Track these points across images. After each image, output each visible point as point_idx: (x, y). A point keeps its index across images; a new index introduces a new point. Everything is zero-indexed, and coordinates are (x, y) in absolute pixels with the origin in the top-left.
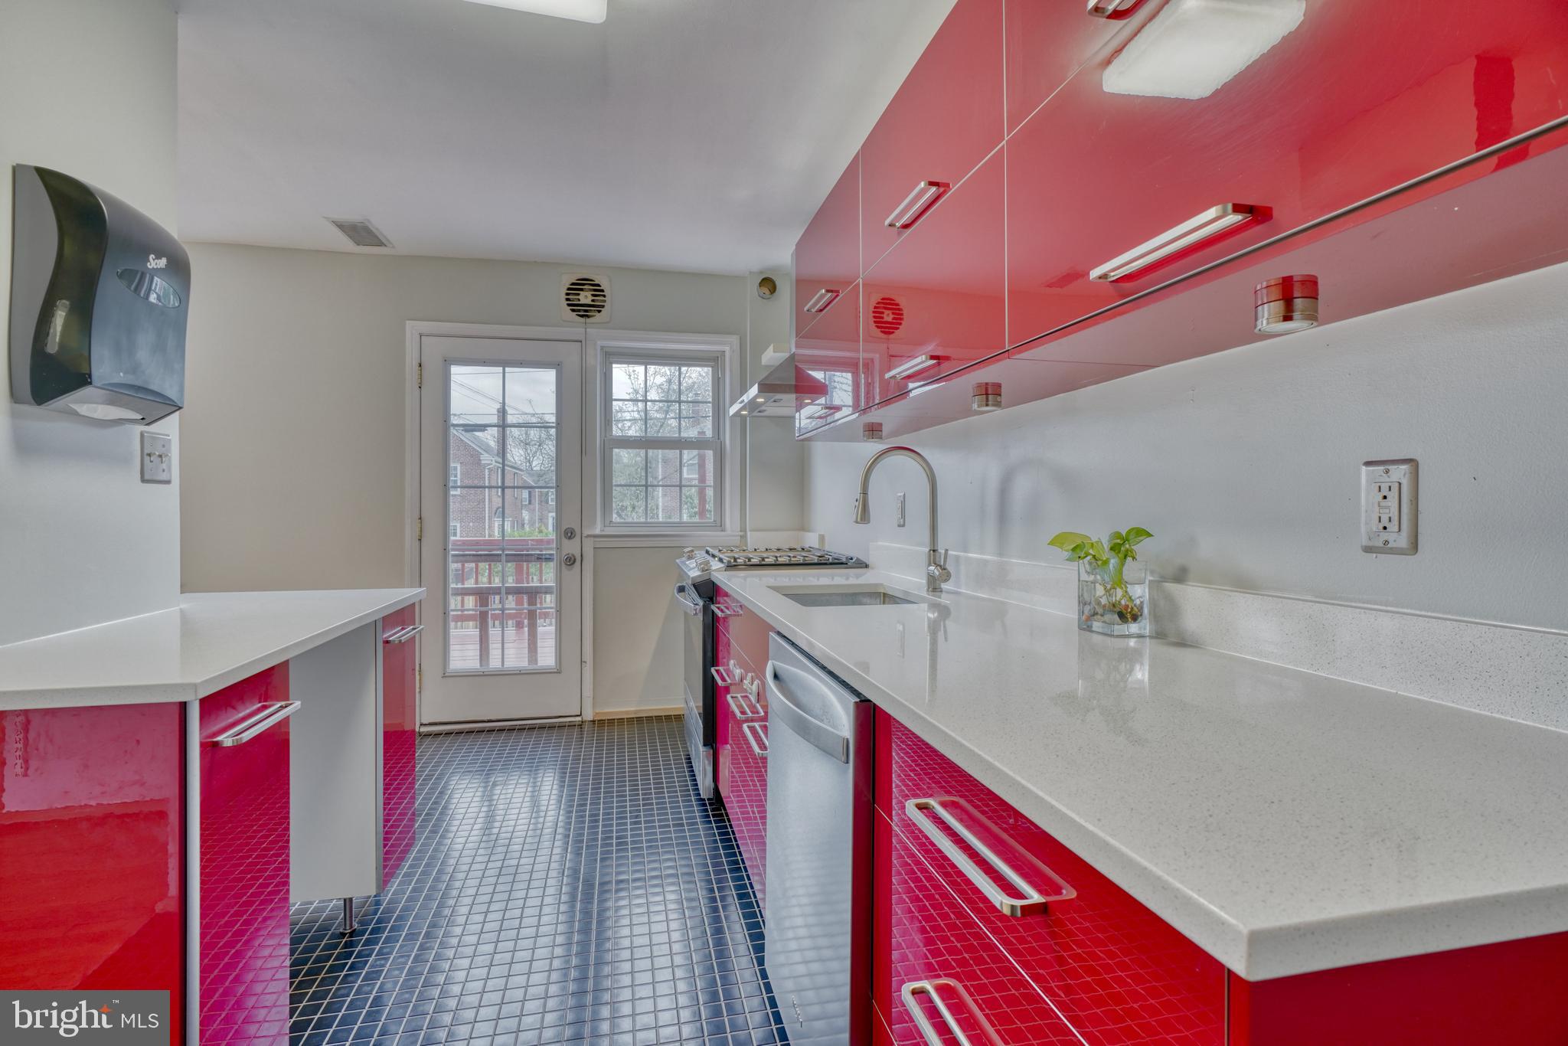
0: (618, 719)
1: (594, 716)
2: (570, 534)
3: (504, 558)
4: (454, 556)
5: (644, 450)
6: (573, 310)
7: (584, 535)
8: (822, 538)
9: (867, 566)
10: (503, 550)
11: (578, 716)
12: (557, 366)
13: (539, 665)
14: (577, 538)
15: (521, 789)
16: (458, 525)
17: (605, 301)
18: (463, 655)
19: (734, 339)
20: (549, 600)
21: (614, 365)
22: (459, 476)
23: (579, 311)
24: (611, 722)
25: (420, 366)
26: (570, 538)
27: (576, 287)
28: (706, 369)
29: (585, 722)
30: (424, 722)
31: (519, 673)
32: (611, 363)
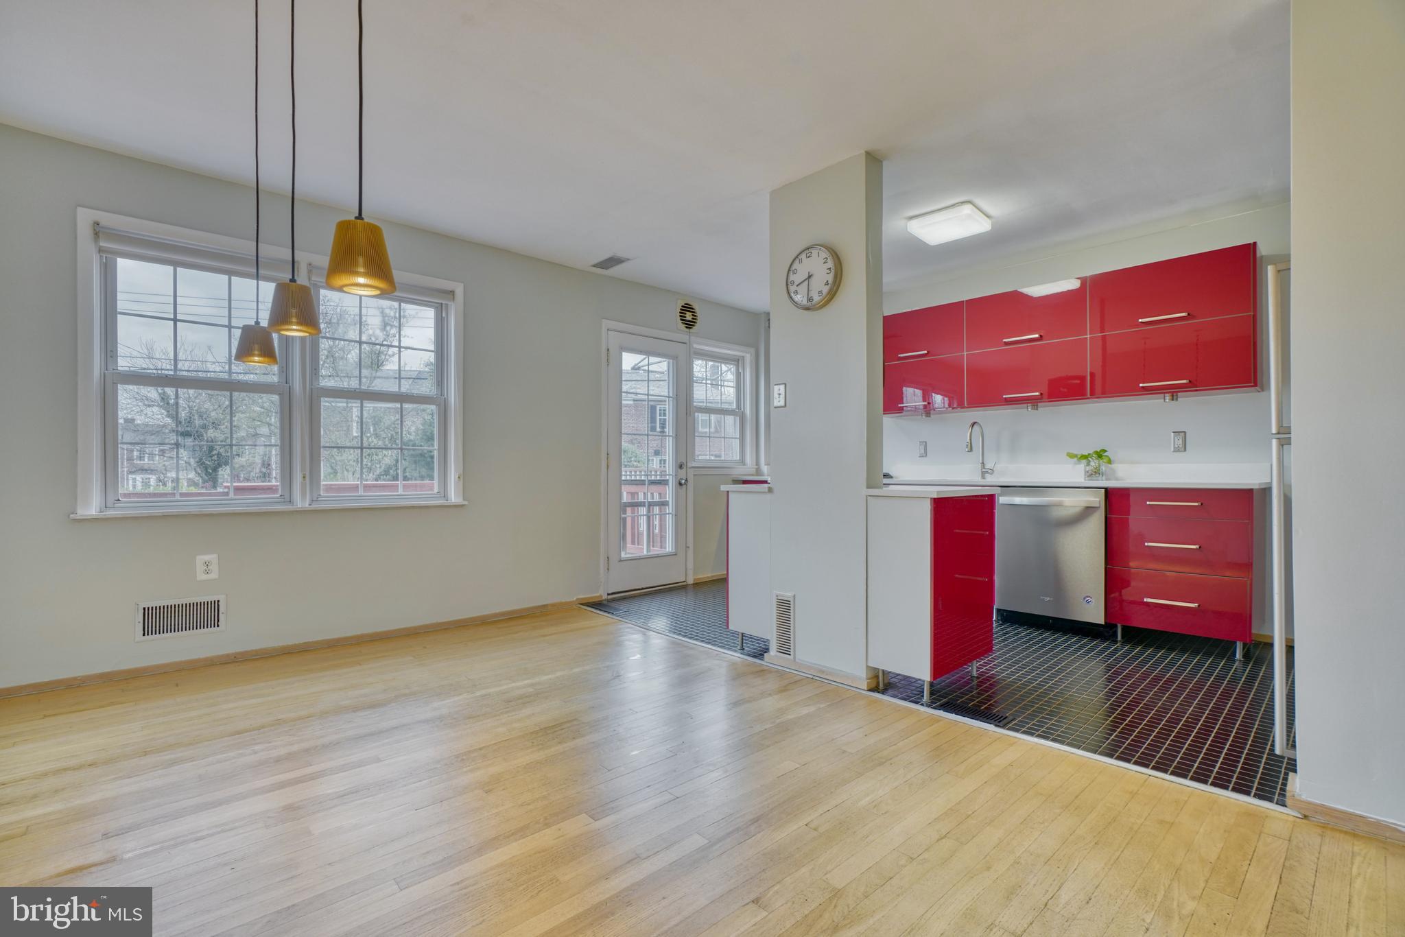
1: (694, 580)
2: (682, 466)
5: (708, 415)
6: (683, 323)
7: (688, 467)
11: (684, 581)
12: (675, 358)
13: (666, 551)
14: (684, 470)
19: (752, 350)
23: (688, 325)
24: (703, 583)
25: (608, 351)
26: (680, 469)
27: (685, 308)
29: (689, 585)
30: (610, 593)
31: (657, 556)
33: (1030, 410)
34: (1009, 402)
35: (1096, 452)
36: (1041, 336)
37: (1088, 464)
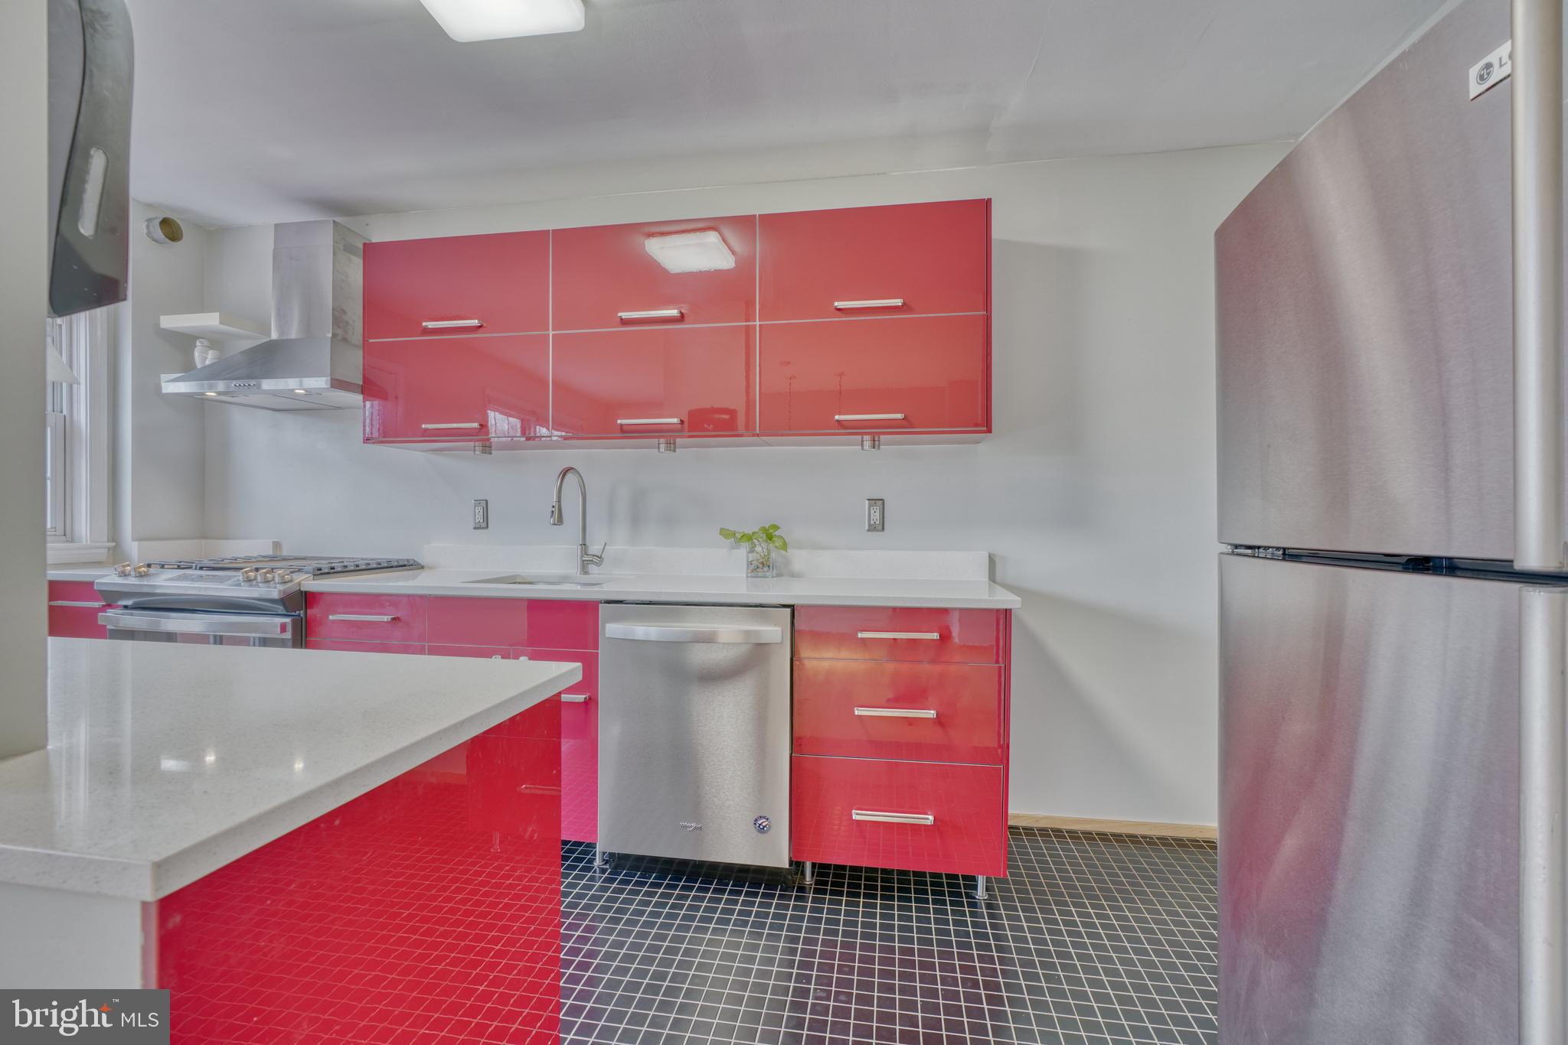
9: (422, 566)
33: (662, 450)
34: (626, 432)
35: (764, 530)
36: (682, 315)
37: (752, 551)
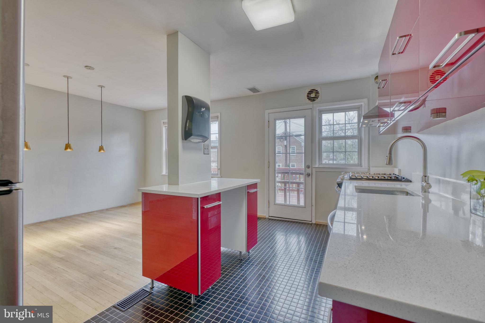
0: (323, 225)
1: (315, 222)
2: (308, 167)
3: (290, 173)
4: (277, 172)
5: (333, 141)
6: (309, 100)
7: (313, 167)
8: (400, 171)
9: (411, 181)
10: (290, 171)
11: (311, 221)
12: (304, 117)
13: (301, 204)
14: (311, 168)
15: (295, 239)
16: (295, 164)
17: (319, 95)
18: (280, 199)
19: (366, 100)
20: (302, 186)
21: (323, 115)
22: (295, 149)
23: (311, 99)
24: (321, 225)
25: (269, 121)
26: (308, 168)
27: (311, 92)
28: (355, 112)
29: (313, 223)
30: (270, 216)
31: (294, 206)
32: (322, 114)
